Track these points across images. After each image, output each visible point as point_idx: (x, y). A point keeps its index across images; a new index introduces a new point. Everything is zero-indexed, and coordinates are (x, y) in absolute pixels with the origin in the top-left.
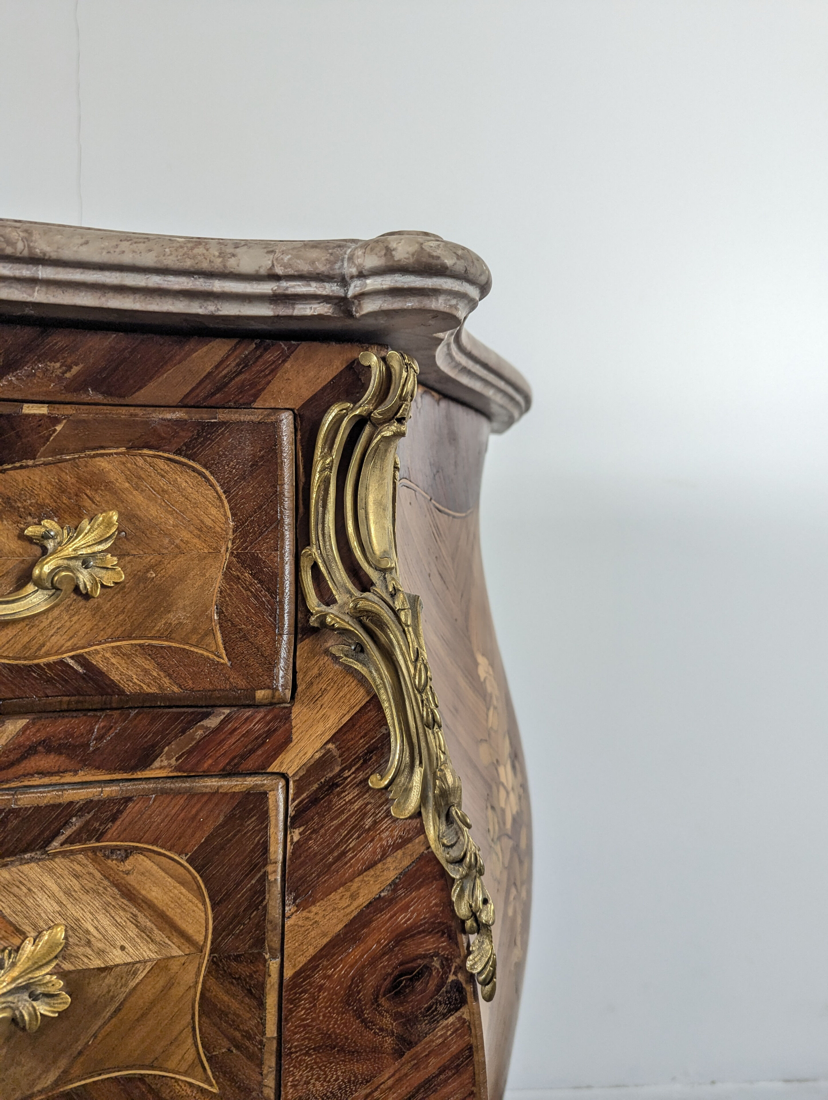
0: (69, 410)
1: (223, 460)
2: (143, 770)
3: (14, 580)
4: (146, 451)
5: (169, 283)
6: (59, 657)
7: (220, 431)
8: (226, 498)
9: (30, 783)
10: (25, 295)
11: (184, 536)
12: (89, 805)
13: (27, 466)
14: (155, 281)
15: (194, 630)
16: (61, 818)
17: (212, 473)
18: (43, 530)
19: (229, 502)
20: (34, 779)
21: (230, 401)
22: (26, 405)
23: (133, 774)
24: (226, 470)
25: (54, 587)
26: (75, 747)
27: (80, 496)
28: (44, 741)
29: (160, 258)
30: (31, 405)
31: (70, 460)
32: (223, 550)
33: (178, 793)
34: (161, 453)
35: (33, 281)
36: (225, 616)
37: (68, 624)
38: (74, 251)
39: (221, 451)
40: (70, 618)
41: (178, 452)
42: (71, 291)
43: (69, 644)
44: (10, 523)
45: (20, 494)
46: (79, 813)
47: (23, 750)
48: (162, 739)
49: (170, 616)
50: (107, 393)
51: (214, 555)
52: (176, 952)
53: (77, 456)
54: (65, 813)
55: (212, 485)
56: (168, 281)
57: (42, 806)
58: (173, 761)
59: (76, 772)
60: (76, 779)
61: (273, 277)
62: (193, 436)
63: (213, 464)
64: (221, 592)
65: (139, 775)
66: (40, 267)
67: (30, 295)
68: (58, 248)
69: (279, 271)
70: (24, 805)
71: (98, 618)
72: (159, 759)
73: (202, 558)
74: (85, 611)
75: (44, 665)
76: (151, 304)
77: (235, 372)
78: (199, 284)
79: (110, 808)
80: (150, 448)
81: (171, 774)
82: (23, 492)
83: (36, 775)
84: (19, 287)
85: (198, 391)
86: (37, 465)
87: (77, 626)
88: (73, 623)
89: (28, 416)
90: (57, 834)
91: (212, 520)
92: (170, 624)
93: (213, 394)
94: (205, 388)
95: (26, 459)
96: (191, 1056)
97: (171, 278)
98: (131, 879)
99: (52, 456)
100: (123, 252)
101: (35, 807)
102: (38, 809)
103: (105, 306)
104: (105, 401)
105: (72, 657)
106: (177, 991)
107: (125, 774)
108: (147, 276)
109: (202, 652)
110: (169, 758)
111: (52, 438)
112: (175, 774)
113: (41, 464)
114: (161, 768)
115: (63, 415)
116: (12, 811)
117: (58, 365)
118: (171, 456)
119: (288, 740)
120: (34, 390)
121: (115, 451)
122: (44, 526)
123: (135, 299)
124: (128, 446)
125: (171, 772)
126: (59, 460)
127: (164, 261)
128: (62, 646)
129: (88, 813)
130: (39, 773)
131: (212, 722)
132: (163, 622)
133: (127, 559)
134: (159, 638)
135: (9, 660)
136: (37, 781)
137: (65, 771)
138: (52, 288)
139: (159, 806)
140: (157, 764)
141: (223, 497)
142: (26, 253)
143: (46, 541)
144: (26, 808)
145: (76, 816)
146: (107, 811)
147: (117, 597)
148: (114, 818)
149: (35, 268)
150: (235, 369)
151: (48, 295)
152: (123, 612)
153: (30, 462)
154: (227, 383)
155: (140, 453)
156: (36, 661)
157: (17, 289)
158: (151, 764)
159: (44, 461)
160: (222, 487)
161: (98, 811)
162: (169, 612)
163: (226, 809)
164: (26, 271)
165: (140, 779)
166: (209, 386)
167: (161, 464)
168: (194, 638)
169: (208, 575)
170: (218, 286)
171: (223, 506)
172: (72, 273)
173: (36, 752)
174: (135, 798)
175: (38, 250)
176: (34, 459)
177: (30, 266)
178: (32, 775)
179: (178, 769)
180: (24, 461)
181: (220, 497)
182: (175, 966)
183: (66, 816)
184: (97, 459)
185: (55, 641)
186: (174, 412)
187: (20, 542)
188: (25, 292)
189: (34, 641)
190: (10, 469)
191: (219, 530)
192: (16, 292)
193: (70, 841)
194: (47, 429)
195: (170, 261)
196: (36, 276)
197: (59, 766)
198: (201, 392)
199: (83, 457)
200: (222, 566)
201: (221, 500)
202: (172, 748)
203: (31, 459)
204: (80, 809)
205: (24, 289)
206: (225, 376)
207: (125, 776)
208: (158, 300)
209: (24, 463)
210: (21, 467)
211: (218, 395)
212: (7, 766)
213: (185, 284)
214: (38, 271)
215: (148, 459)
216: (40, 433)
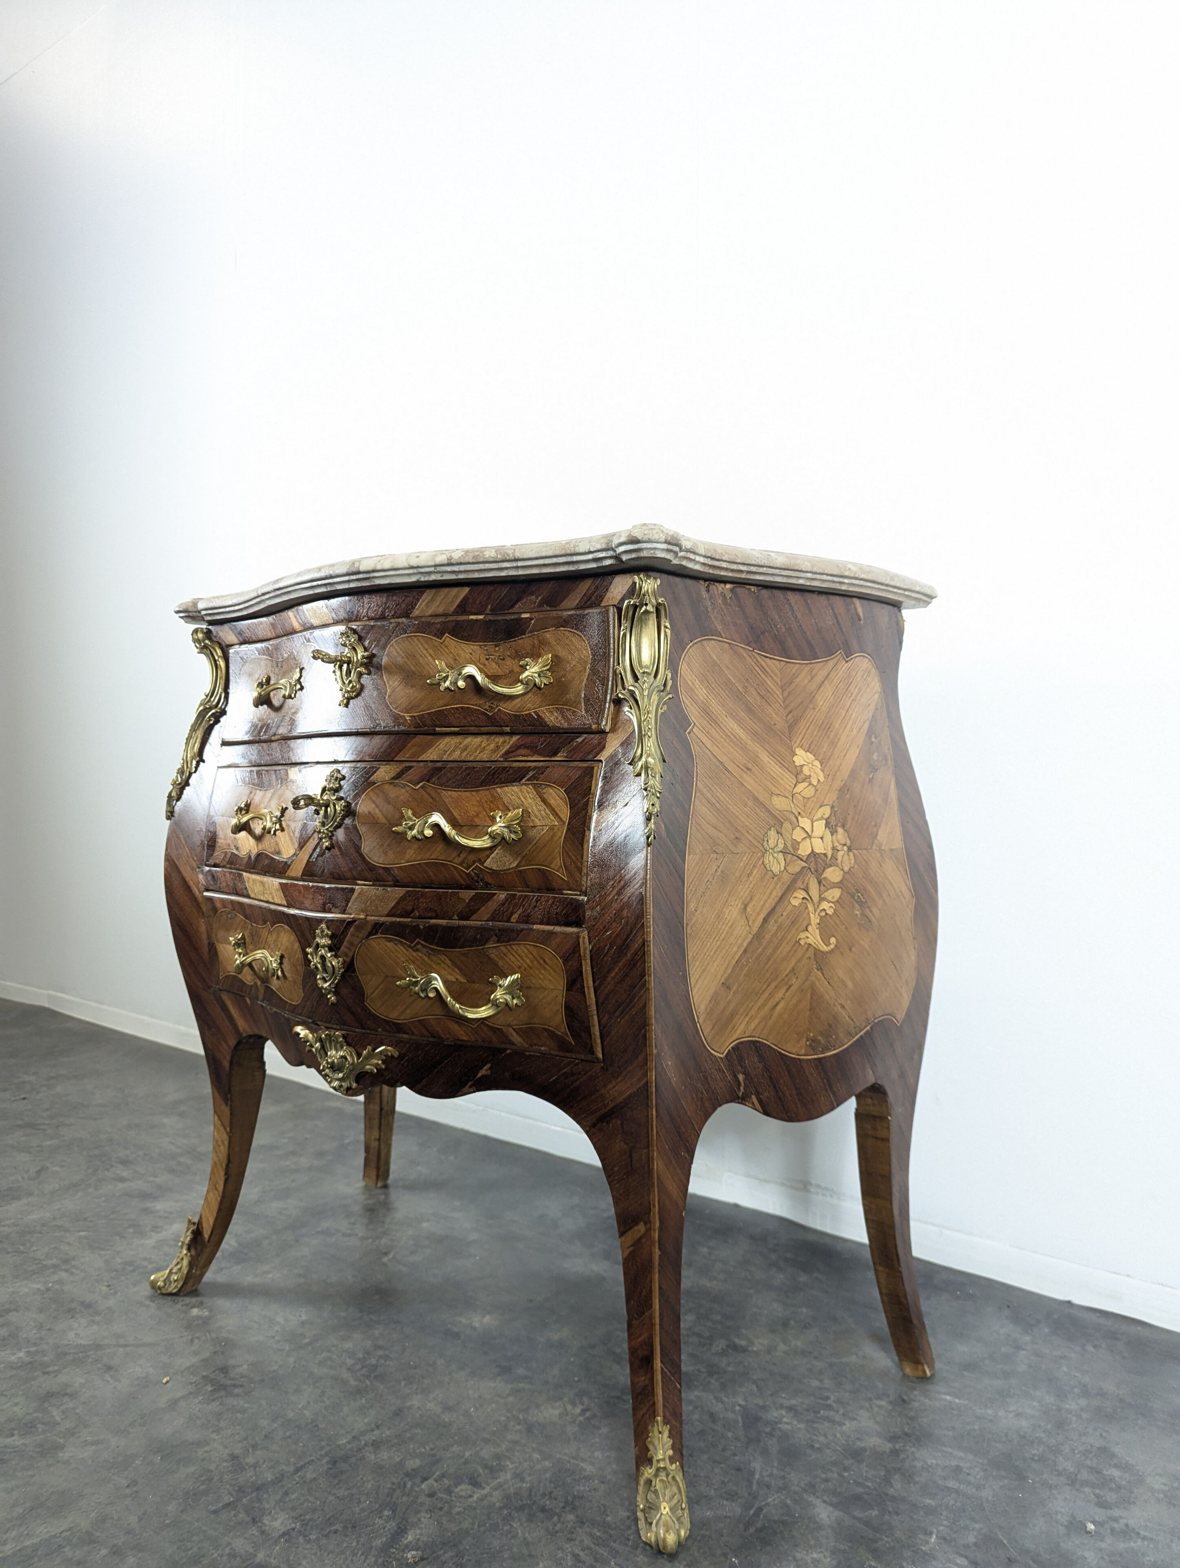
0: (536, 615)
1: (588, 629)
2: (554, 757)
3: (514, 679)
4: (562, 629)
5: (559, 560)
6: (529, 712)
7: (586, 617)
8: (589, 645)
9: (519, 759)
10: (516, 573)
11: (574, 663)
12: (536, 768)
14: (555, 560)
15: (575, 701)
16: (526, 772)
17: (584, 635)
19: (590, 647)
22: (523, 614)
23: (551, 758)
25: (527, 683)
26: (533, 747)
27: (539, 648)
28: (525, 744)
31: (536, 634)
32: (587, 668)
33: (563, 766)
34: (567, 629)
35: (517, 567)
36: (586, 696)
37: (532, 699)
39: (587, 625)
40: (532, 696)
41: (572, 627)
42: (530, 569)
43: (532, 707)
44: (515, 659)
47: (519, 747)
48: (562, 746)
49: (567, 696)
50: (550, 606)
52: (556, 823)
53: (539, 633)
55: (584, 641)
57: (521, 767)
58: (565, 754)
59: (533, 756)
60: (533, 759)
61: (590, 552)
62: (577, 620)
64: (585, 685)
65: (553, 759)
67: (518, 573)
69: (592, 550)
71: (543, 697)
72: (560, 753)
73: (580, 672)
74: (538, 694)
75: (525, 715)
76: (556, 569)
78: (569, 559)
79: (542, 770)
80: (563, 627)
82: (520, 648)
85: (580, 601)
87: (535, 700)
89: (524, 618)
90: (524, 777)
93: (587, 602)
96: (559, 864)
98: (545, 796)
99: (530, 634)
102: (519, 768)
104: (549, 610)
106: (556, 838)
109: (577, 710)
110: (563, 753)
111: (530, 626)
112: (565, 759)
113: (526, 637)
114: (560, 756)
115: (535, 617)
116: (511, 768)
117: (533, 597)
118: (570, 629)
119: (604, 747)
120: (525, 608)
121: (552, 629)
122: (525, 661)
123: (551, 568)
124: (556, 627)
125: (563, 758)
126: (532, 635)
128: (530, 707)
129: (535, 771)
130: (521, 756)
131: (580, 740)
132: (565, 698)
133: (554, 673)
135: (513, 711)
136: (521, 758)
137: (529, 756)
138: (524, 569)
142: (513, 558)
143: (527, 666)
144: (516, 767)
145: (531, 771)
147: (549, 688)
148: (542, 773)
150: (594, 590)
151: (523, 572)
152: (551, 694)
154: (591, 597)
155: (560, 630)
156: (524, 713)
158: (557, 755)
159: (528, 636)
161: (538, 771)
162: (567, 694)
163: (579, 773)
164: (514, 564)
167: (567, 633)
168: (575, 704)
169: (581, 679)
170: (575, 558)
171: (588, 649)
172: (528, 562)
173: (523, 748)
174: (550, 767)
175: (516, 556)
176: (525, 635)
177: (515, 562)
178: (519, 756)
179: (566, 757)
180: (521, 637)
181: (587, 645)
182: (556, 829)
183: (528, 771)
184: (545, 633)
185: (527, 705)
186: (572, 611)
187: (518, 666)
188: (516, 571)
189: (520, 705)
190: (517, 639)
192: (514, 572)
193: (528, 780)
194: (529, 623)
195: (557, 553)
196: (518, 565)
197: (528, 754)
199: (541, 633)
200: (586, 675)
201: (587, 647)
202: (565, 749)
203: (523, 636)
204: (533, 769)
207: (548, 759)
213: (564, 560)
214: (518, 563)
215: (563, 632)
216: (527, 625)
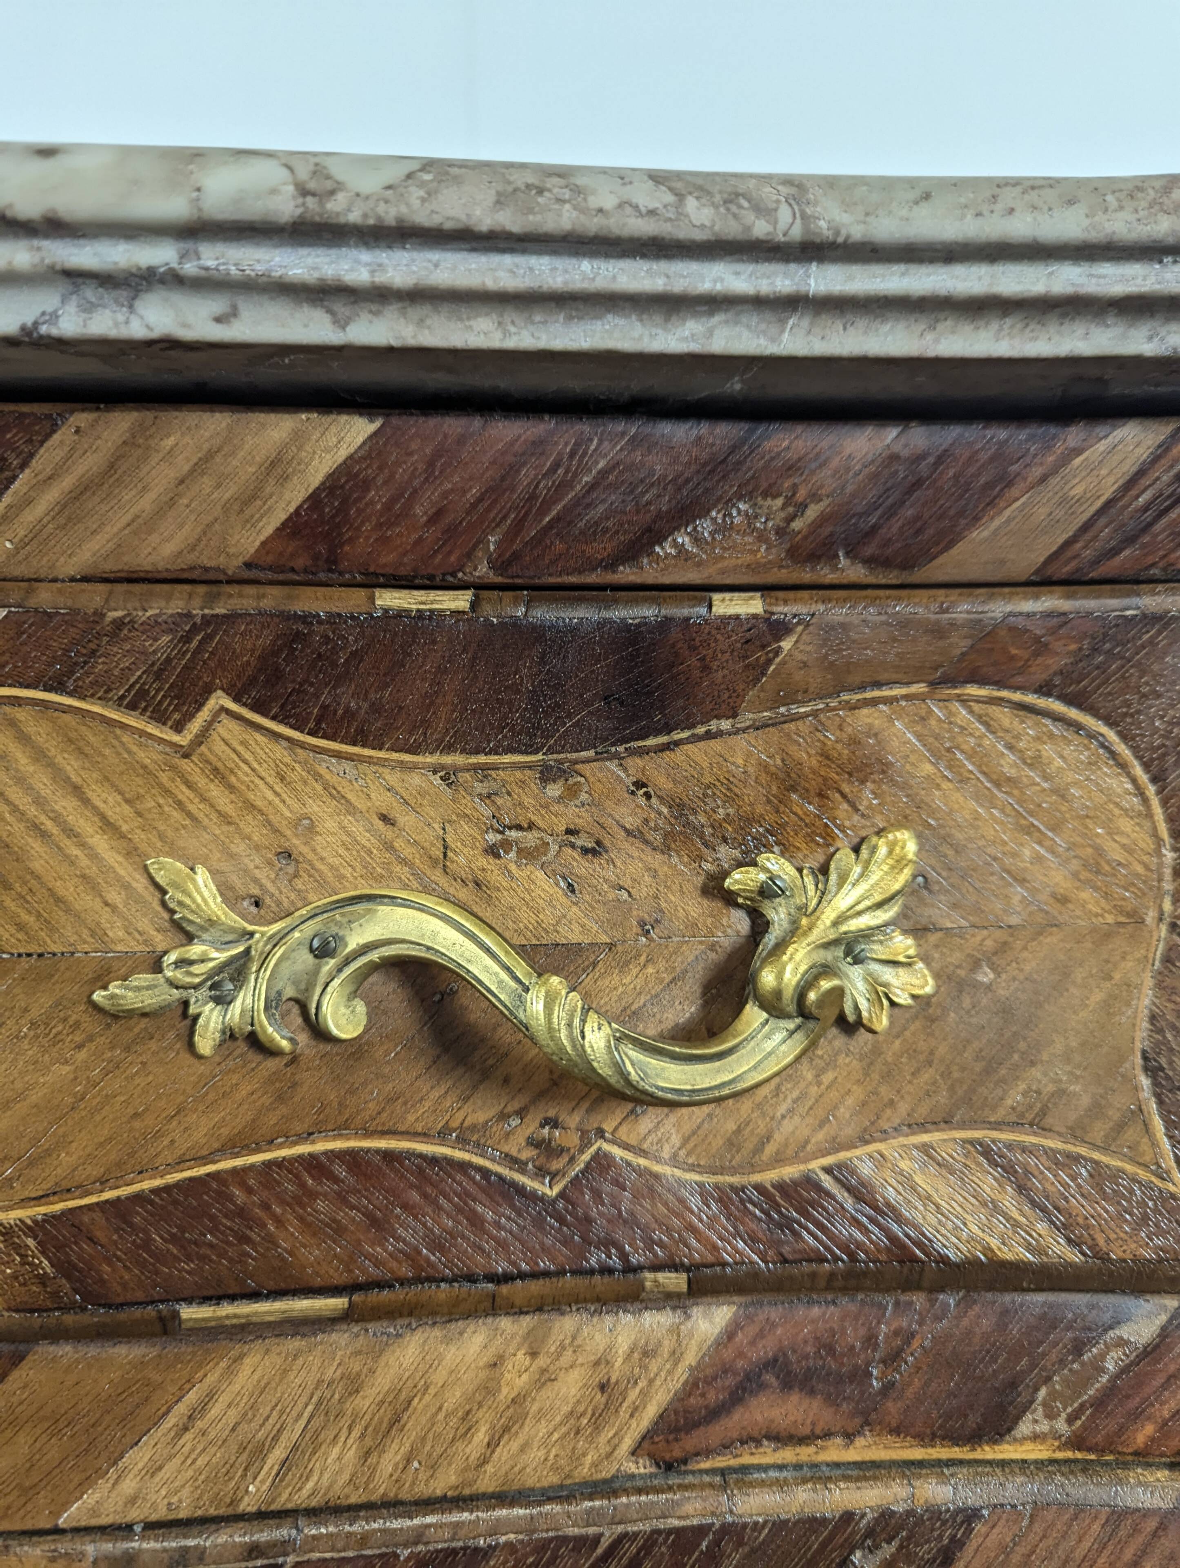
0: (806, 604)
1: (1151, 707)
2: (996, 1442)
3: (697, 989)
4: (973, 690)
5: (1102, 281)
6: (802, 1167)
7: (1146, 637)
8: (1158, 793)
9: (754, 1460)
10: (762, 341)
11: (1057, 884)
12: (886, 1522)
13: (720, 734)
14: (1067, 278)
15: (1097, 1110)
16: (832, 1552)
17: (1124, 737)
18: (763, 877)
19: (1164, 803)
20: (761, 1450)
21: (1153, 565)
22: (716, 597)
23: (973, 1449)
24: (1157, 730)
25: (803, 1012)
26: (840, 1379)
27: (828, 798)
28: (775, 1360)
29: (1096, 218)
30: (728, 596)
31: (806, 715)
32: (1150, 917)
34: (1005, 694)
35: (791, 304)
36: (1168, 1078)
37: (814, 1090)
38: (901, 219)
39: (1147, 683)
40: (818, 1076)
41: (1044, 690)
42: (862, 323)
43: (820, 1136)
44: (686, 859)
45: (705, 795)
46: (869, 1542)
47: (730, 1381)
48: (1033, 1366)
49: (1036, 1072)
50: (876, 561)
51: (1130, 928)
53: (821, 706)
54: (840, 1539)
55: (1123, 766)
56: (1100, 277)
57: (789, 1520)
58: (1061, 1425)
59: (849, 1437)
60: (852, 1455)
62: (1080, 649)
63: (1125, 715)
64: (1153, 1018)
65: (988, 1452)
66: (814, 266)
67: (773, 340)
68: (867, 214)
70: (751, 1515)
71: (876, 1076)
72: (1029, 1416)
73: (1101, 937)
74: (847, 1060)
75: (773, 1186)
76: (1036, 339)
77: (1169, 497)
78: (1173, 278)
79: (936, 1534)
80: (982, 682)
81: (1060, 1455)
82: (709, 792)
83: (765, 1442)
84: (754, 320)
85: (1078, 545)
86: (739, 729)
87: (834, 1095)
88: (823, 1087)
89: (725, 620)
91: (1123, 846)
92: (1038, 1092)
93: (1114, 552)
94: (1095, 538)
95: (718, 717)
97: (1107, 269)
99: (770, 709)
100: (1012, 211)
101: (774, 1523)
102: (780, 1526)
103: (931, 353)
104: (872, 580)
105: (828, 1170)
107: (957, 1449)
108: (1050, 269)
109: (1119, 1164)
110: (1051, 1415)
111: (772, 668)
112: (1069, 1454)
113: (748, 728)
114: (1036, 1437)
115: (795, 616)
116: (726, 1530)
117: (779, 502)
118: (1030, 698)
120: (726, 563)
121: (904, 691)
122: (766, 870)
123: (1001, 329)
124: (931, 678)
125: (1059, 1448)
126: (783, 715)
127: (1106, 225)
128: (807, 1142)
129: (889, 1542)
130: (768, 1438)
131: (1142, 1330)
132: (1022, 1086)
133: (933, 938)
134: (1015, 1125)
135: (700, 1173)
136: (768, 1455)
137: (827, 1435)
138: (825, 319)
139: (1044, 1536)
140: (1024, 1428)
141: (1151, 790)
142: (797, 233)
143: (766, 901)
144: (756, 1523)
145: (861, 1546)
146: (928, 1541)
147: (912, 1028)
148: (946, 1559)
149: (801, 272)
150: (1171, 489)
151: (811, 337)
152: (930, 1063)
153: (725, 725)
154: (1150, 525)
155: (959, 695)
156: (757, 1178)
157: (748, 327)
158: (1009, 1430)
159: (754, 721)
160: (1146, 766)
161: (908, 1538)
162: (1033, 1063)
164: (782, 280)
165: (990, 1463)
166: (1106, 534)
167: (1003, 716)
168: (1098, 1132)
169: (1117, 976)
171: (1150, 815)
172: (883, 276)
173: (763, 1386)
174: (985, 1512)
175: (823, 224)
176: (734, 715)
177: (793, 266)
178: (758, 1443)
179: (1077, 1442)
180: (715, 721)
181: (1140, 792)
183: (842, 1546)
184: (865, 711)
185: (791, 1129)
186: (1037, 597)
187: (705, 902)
188: (764, 332)
189: (749, 1129)
190: (687, 741)
191: (1140, 869)
192: (746, 334)
194: (763, 647)
196: (803, 289)
197: (813, 1424)
198: (1085, 547)
199: (834, 709)
200: (1151, 955)
201: (1145, 801)
202: (1056, 1391)
203: (728, 718)
204: (870, 1533)
205: (763, 326)
206: (1146, 508)
207: (957, 1453)
208: (1053, 327)
209: (714, 725)
210: (709, 736)
211: (1126, 553)
212: (705, 1418)
213: (1139, 281)
214: (809, 277)
215: (976, 707)
216: (747, 657)
